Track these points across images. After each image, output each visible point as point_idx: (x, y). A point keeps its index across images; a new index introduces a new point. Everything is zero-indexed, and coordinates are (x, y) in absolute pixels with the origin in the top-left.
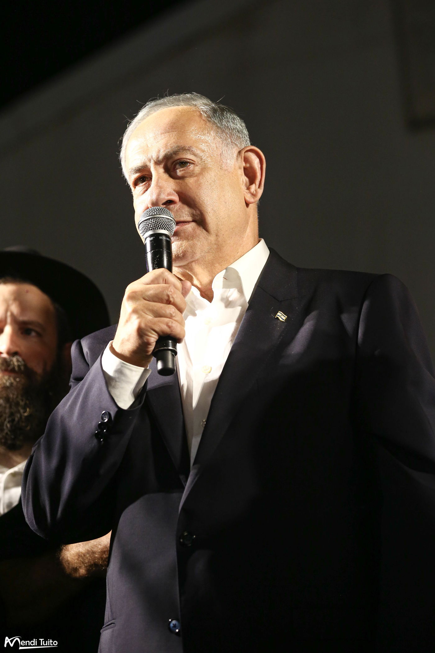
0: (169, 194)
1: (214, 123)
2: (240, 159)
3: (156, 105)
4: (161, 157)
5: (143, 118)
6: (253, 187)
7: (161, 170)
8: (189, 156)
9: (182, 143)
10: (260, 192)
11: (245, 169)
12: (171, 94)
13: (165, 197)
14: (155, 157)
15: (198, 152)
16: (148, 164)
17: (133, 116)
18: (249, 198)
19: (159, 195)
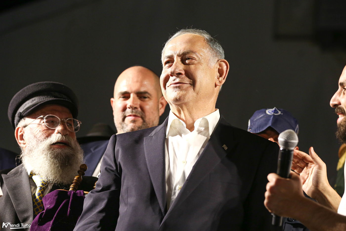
0: (180, 70)
1: (210, 45)
2: (217, 64)
3: (185, 31)
4: (181, 53)
5: (178, 36)
6: (221, 79)
7: (179, 59)
8: (194, 56)
9: (193, 49)
10: (224, 81)
11: (219, 69)
12: (193, 28)
13: (178, 71)
14: (178, 52)
15: (199, 55)
16: (174, 55)
17: (173, 34)
18: (218, 83)
19: (175, 69)
